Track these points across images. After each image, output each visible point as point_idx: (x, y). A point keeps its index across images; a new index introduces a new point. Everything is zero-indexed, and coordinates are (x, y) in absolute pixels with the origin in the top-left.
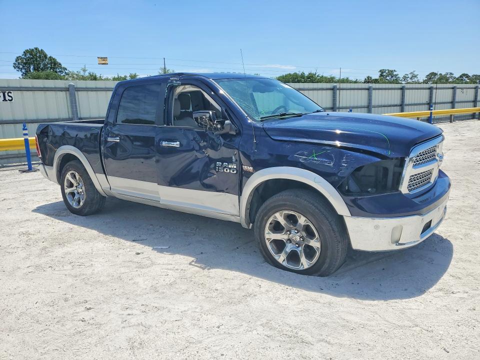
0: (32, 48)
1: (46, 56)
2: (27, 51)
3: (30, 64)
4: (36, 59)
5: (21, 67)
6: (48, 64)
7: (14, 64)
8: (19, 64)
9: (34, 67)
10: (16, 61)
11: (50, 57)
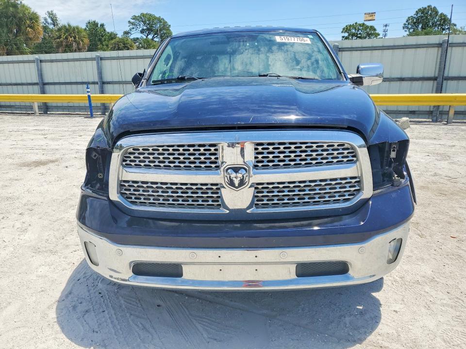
0: (425, 6)
1: (437, 12)
2: (420, 10)
3: (419, 23)
4: (427, 18)
5: (410, 26)
6: (437, 21)
7: (405, 24)
8: (409, 24)
9: (422, 27)
10: (407, 21)
11: (442, 14)
